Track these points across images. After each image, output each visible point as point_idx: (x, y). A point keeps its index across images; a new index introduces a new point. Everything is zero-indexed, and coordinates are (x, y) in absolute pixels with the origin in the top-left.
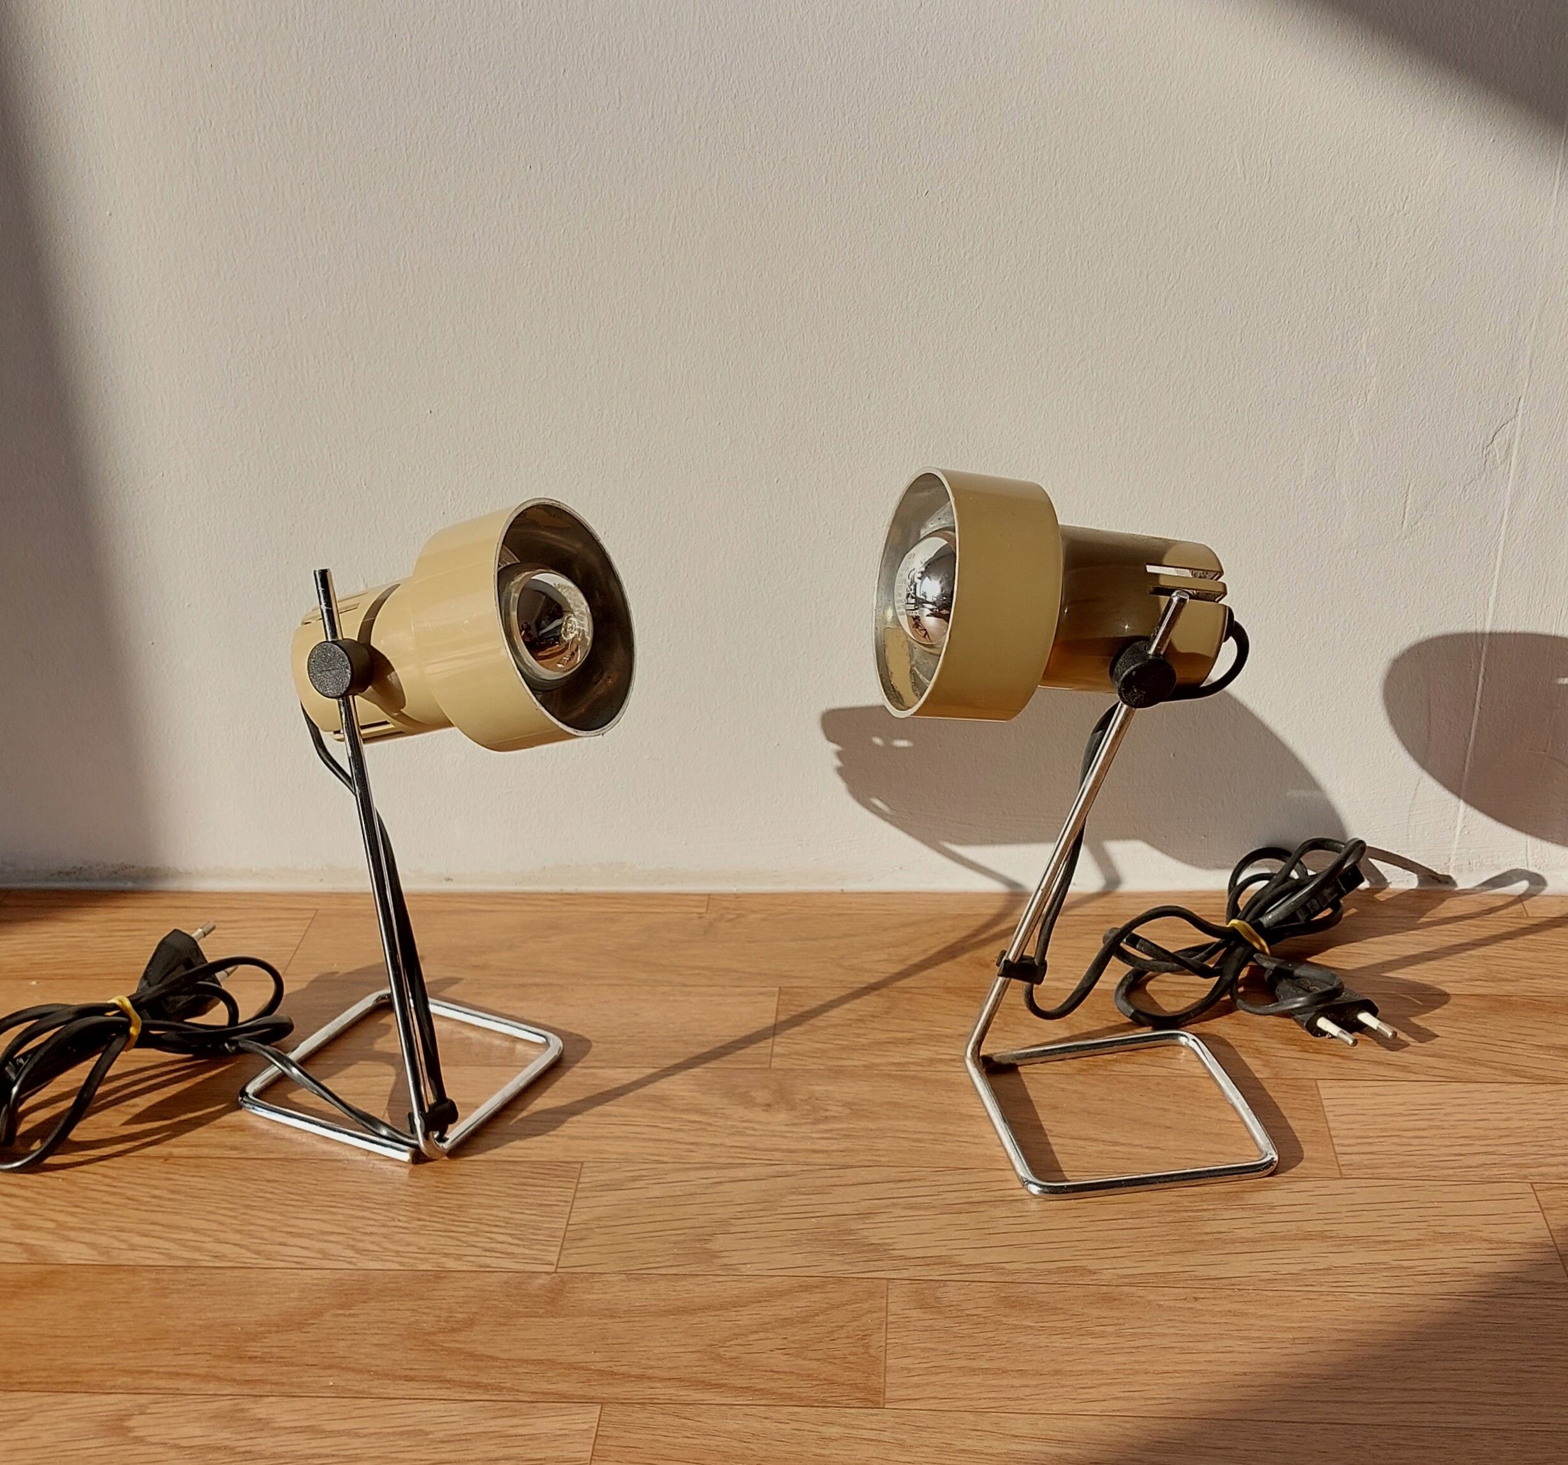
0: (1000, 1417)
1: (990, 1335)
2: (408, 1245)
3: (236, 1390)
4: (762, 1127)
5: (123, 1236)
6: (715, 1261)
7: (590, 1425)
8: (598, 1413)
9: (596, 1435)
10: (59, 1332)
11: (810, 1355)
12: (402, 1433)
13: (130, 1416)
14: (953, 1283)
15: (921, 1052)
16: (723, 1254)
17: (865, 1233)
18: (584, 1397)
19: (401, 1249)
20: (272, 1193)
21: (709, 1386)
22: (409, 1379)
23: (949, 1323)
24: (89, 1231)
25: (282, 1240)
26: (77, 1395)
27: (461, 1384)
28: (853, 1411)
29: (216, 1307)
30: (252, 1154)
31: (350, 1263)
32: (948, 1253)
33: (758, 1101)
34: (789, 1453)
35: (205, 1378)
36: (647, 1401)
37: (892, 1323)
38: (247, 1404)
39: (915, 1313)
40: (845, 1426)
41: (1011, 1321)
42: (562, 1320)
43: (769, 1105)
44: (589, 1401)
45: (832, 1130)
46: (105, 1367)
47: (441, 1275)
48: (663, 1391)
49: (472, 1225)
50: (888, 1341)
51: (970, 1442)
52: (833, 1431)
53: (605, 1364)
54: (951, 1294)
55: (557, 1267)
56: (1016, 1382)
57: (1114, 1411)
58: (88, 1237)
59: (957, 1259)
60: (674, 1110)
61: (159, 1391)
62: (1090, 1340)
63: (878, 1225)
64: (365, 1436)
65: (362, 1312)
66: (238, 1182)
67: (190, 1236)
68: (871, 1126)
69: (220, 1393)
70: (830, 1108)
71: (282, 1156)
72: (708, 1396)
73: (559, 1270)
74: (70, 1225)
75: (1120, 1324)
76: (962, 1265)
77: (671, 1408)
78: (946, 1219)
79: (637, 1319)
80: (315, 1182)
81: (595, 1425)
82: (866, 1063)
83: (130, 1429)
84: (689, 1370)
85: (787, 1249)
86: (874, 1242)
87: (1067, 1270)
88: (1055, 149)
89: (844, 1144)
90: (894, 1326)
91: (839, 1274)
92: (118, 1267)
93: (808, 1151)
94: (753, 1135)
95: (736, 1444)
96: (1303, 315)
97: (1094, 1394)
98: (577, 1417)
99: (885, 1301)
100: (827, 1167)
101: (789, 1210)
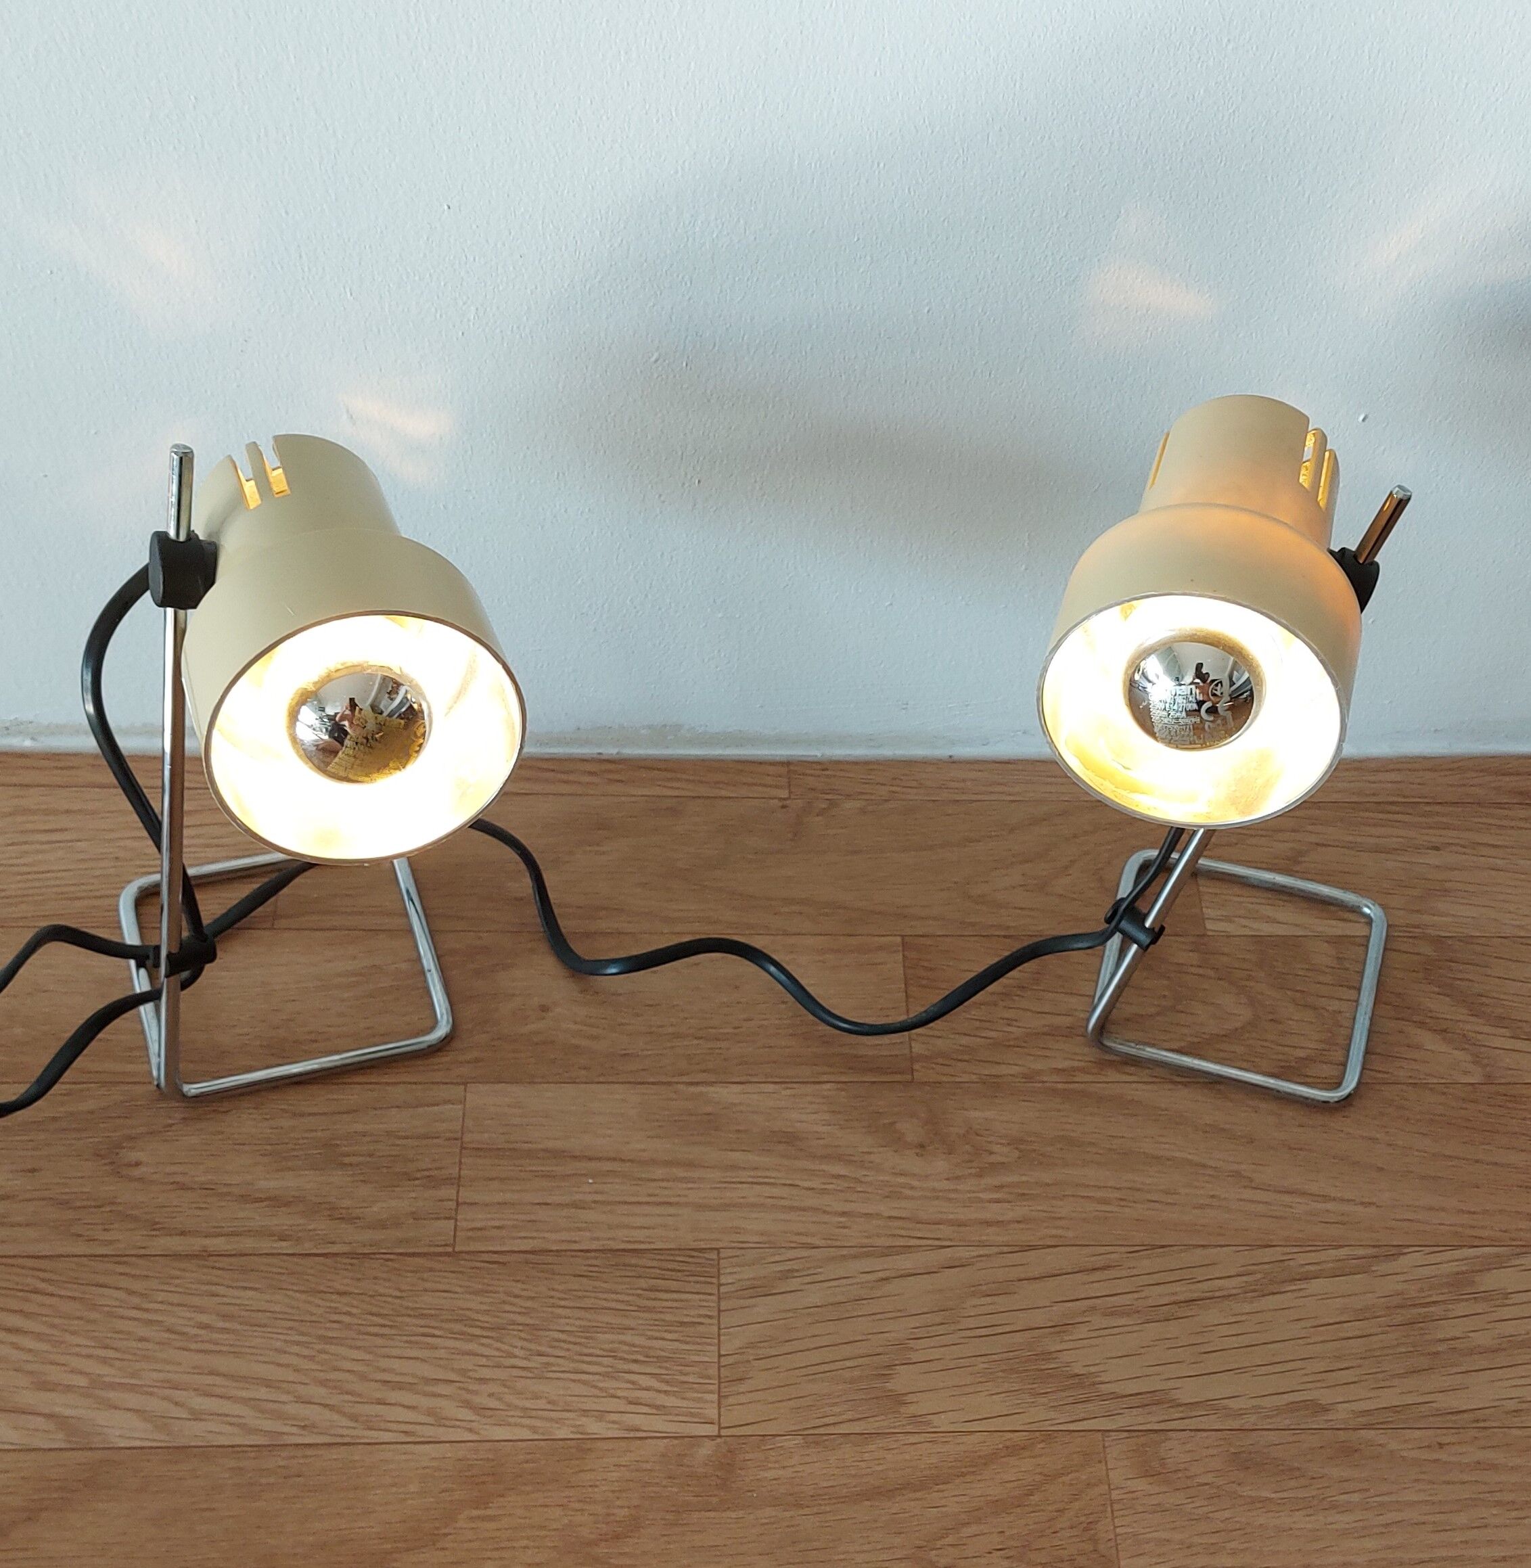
1: (1227, 1515)
2: (536, 1397)
4: (921, 1184)
5: (178, 1395)
6: (903, 1409)
14: (1175, 1435)
16: (907, 1394)
17: (1067, 1358)
19: (528, 1404)
20: (348, 1314)
23: (1182, 1498)
24: (132, 1388)
25: (378, 1395)
29: (323, 1512)
30: (308, 1247)
31: (470, 1430)
32: (1164, 1387)
33: (910, 1141)
37: (1118, 1502)
39: (1141, 1485)
42: (741, 1513)
43: (923, 1146)
45: (1002, 1187)
47: (583, 1446)
49: (606, 1361)
50: (1118, 1531)
54: (1175, 1452)
55: (720, 1428)
58: (133, 1400)
59: (1175, 1395)
60: (814, 1157)
65: (503, 1511)
66: (303, 1297)
67: (263, 1393)
68: (1046, 1178)
70: (994, 1149)
71: (346, 1249)
73: (723, 1432)
74: (107, 1379)
75: (1367, 1490)
76: (1181, 1405)
78: (1153, 1330)
79: (827, 1509)
80: (398, 1294)
85: (980, 1387)
86: (1078, 1372)
87: (1298, 1406)
89: (1018, 1210)
90: (1119, 1506)
91: (1046, 1426)
92: (183, 1450)
99: (1104, 1468)
100: (1005, 1249)
101: (972, 1323)
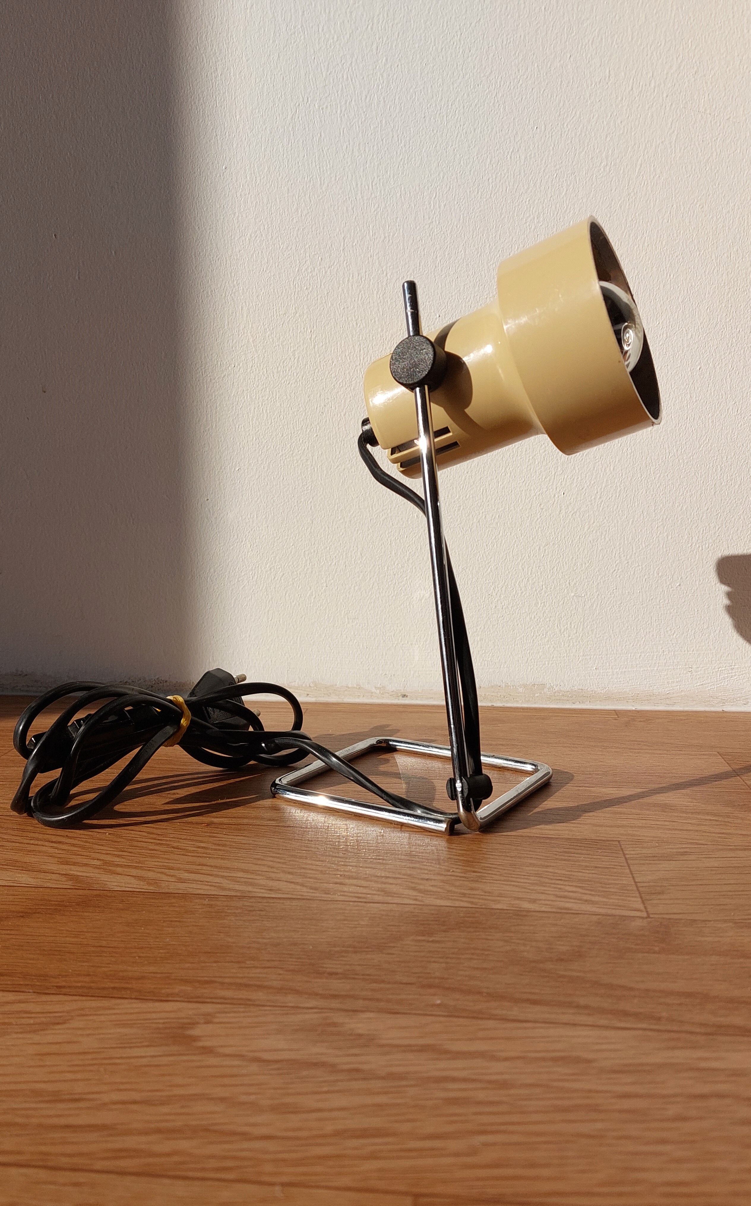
2: (474, 889)
3: (321, 1003)
10: (104, 943)
12: (555, 1060)
13: (194, 1024)
19: (466, 892)
22: (535, 1002)
24: (136, 868)
26: (126, 1001)
27: (602, 1011)
29: (278, 929)
35: (281, 990)
38: (339, 1018)
42: (687, 957)
46: (159, 976)
47: (520, 913)
49: (533, 878)
55: (649, 914)
61: (224, 1000)
64: (506, 1059)
65: (447, 939)
69: (301, 1005)
73: (652, 916)
74: (117, 863)
83: (195, 1039)
92: (167, 894)
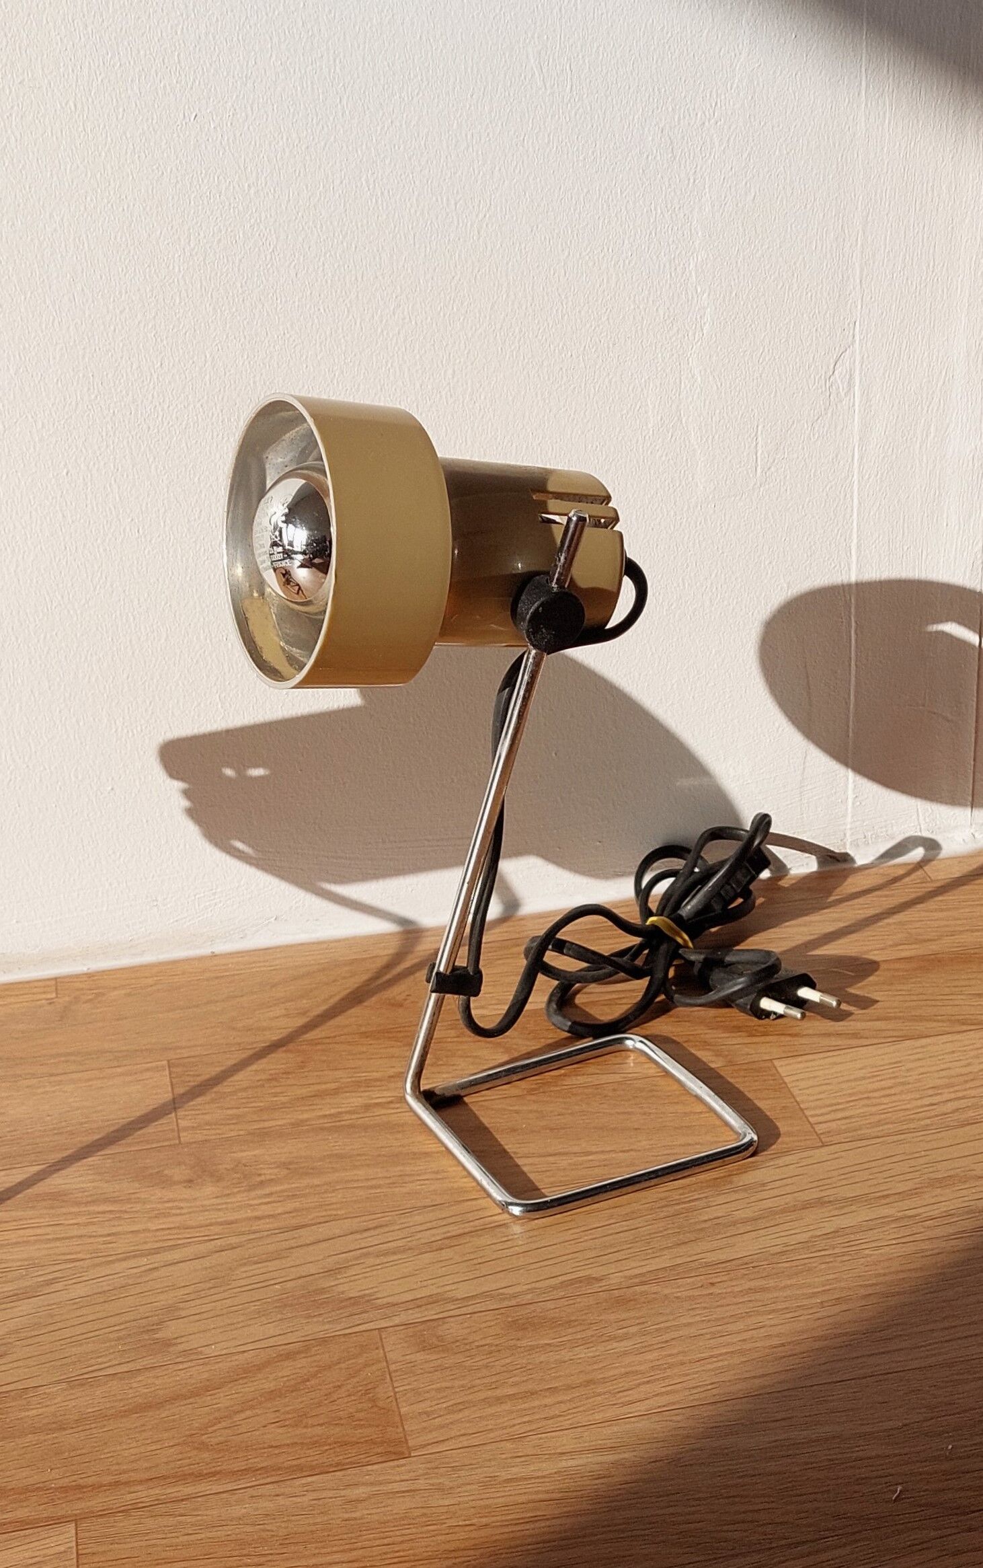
0: (541, 1438)
1: (508, 1361)
4: (189, 1205)
6: (171, 1349)
7: (69, 1545)
8: (74, 1532)
9: (78, 1554)
11: (310, 1421)
14: (452, 1319)
15: (352, 1100)
16: (179, 1341)
17: (341, 1288)
18: (52, 1518)
21: (199, 1477)
23: (460, 1358)
28: (376, 1467)
32: (439, 1290)
33: (176, 1178)
34: (315, 1524)
36: (129, 1507)
37: (397, 1371)
39: (420, 1357)
40: (372, 1484)
41: (524, 1343)
43: (190, 1181)
44: (59, 1521)
45: (272, 1194)
48: (145, 1493)
50: (396, 1390)
51: (514, 1470)
52: (360, 1492)
53: (67, 1480)
54: (453, 1330)
56: (548, 1401)
57: (659, 1407)
59: (450, 1295)
60: (78, 1204)
62: (615, 1345)
63: (353, 1278)
68: (316, 1181)
70: (263, 1172)
72: (204, 1487)
75: (644, 1323)
76: (457, 1300)
77: (162, 1509)
78: (427, 1257)
79: (93, 1426)
81: (74, 1544)
82: (293, 1121)
84: (172, 1465)
85: (253, 1322)
86: (351, 1295)
87: (572, 1282)
88: (335, 61)
89: (290, 1205)
90: (398, 1374)
91: (321, 1335)
93: (249, 1219)
94: (181, 1214)
95: (249, 1529)
96: (626, 242)
97: (634, 1395)
98: (48, 1541)
99: (382, 1351)
100: (277, 1231)
101: (243, 1282)
